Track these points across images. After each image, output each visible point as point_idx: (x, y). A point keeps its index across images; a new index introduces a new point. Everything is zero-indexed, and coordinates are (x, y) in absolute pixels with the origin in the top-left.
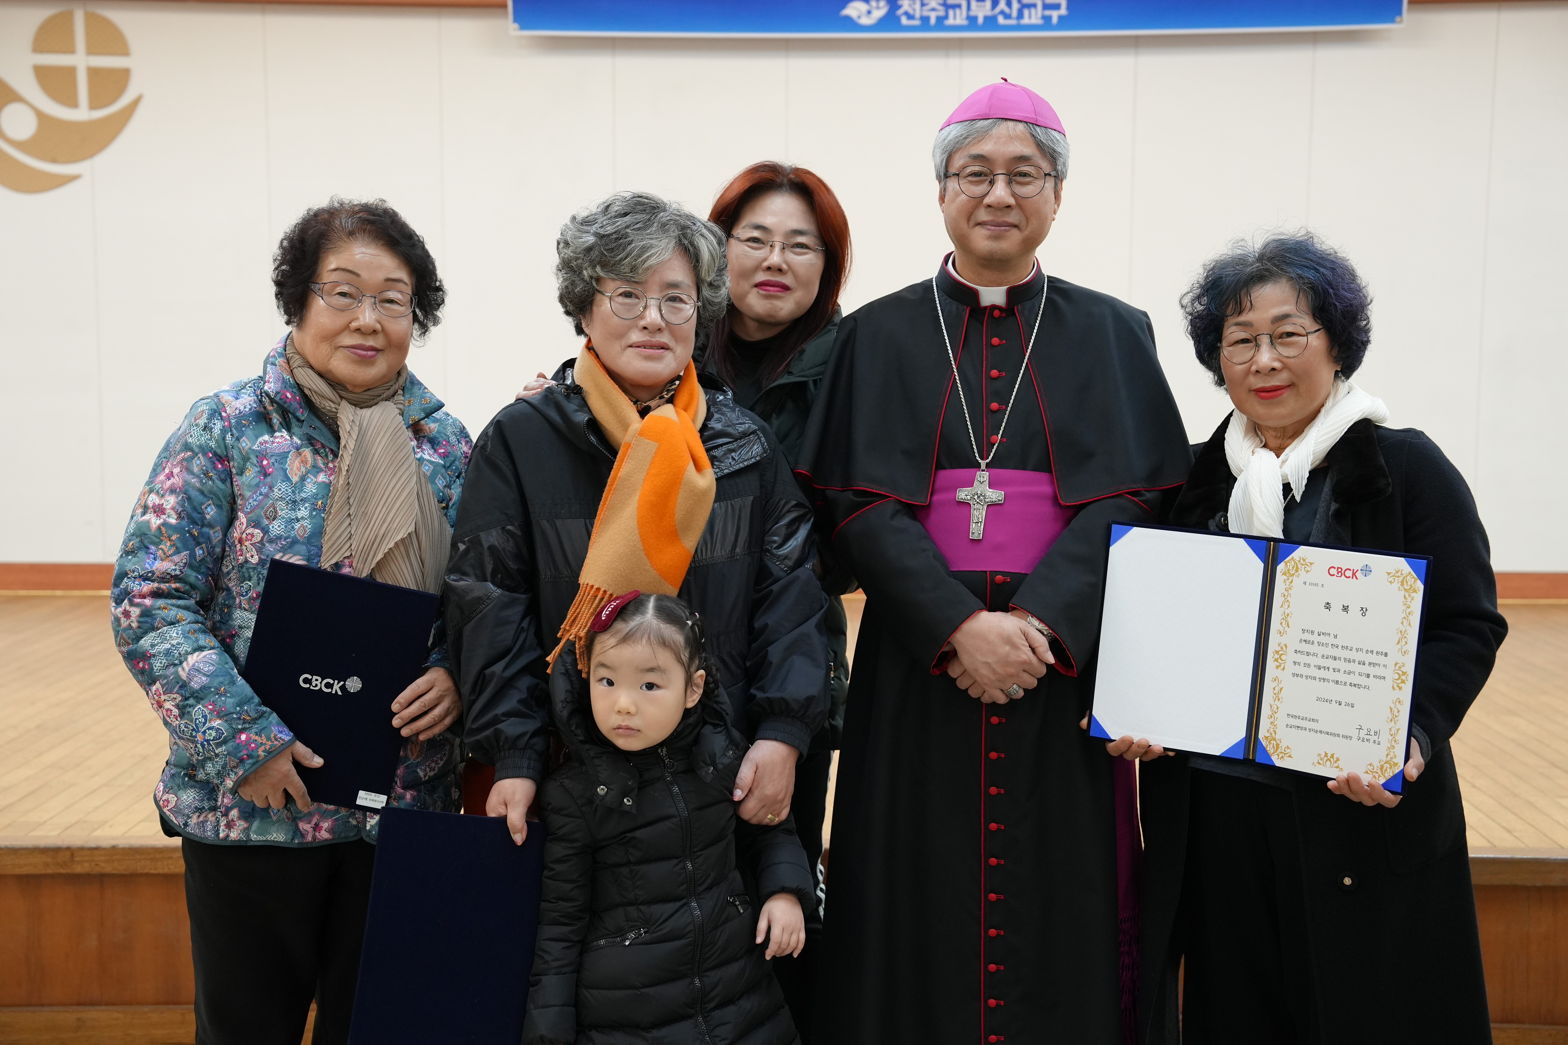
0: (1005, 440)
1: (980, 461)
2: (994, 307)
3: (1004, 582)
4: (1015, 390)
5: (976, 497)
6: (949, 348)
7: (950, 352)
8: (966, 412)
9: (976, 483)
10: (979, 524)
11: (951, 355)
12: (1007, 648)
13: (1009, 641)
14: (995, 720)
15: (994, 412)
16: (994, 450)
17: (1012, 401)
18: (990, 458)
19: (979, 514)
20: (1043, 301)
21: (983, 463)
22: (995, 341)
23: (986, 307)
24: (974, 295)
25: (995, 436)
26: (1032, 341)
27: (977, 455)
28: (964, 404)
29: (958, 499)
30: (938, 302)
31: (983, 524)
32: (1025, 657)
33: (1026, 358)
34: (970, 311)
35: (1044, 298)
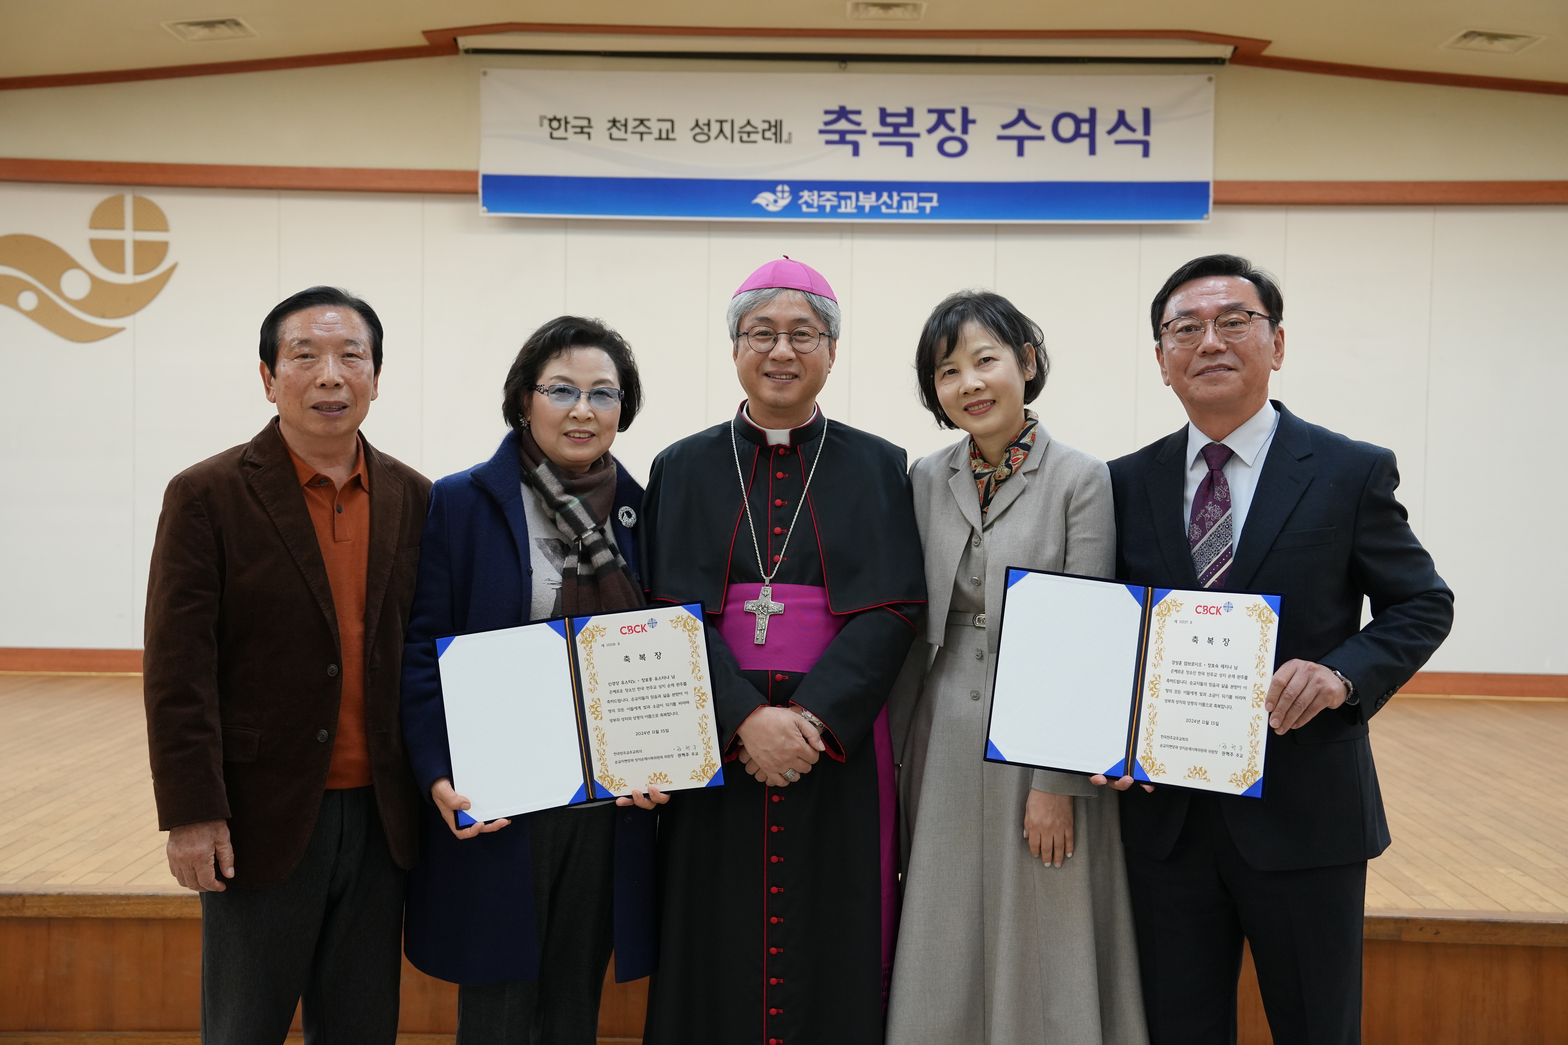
0: (786, 559)
1: (765, 577)
2: (779, 446)
3: (783, 680)
4: (795, 517)
5: (760, 608)
6: (742, 481)
7: (742, 484)
8: (754, 535)
9: (761, 596)
10: (763, 632)
11: (743, 487)
12: (783, 738)
13: (784, 732)
14: (776, 799)
15: (777, 535)
16: (776, 569)
17: (792, 527)
18: (773, 575)
19: (762, 622)
20: (823, 441)
21: (767, 580)
22: (780, 475)
23: (773, 446)
24: (763, 436)
25: (777, 556)
26: (811, 476)
27: (762, 572)
28: (753, 529)
29: (746, 609)
30: (734, 442)
31: (766, 631)
32: (797, 746)
33: (806, 489)
34: (759, 449)
35: (823, 438)
